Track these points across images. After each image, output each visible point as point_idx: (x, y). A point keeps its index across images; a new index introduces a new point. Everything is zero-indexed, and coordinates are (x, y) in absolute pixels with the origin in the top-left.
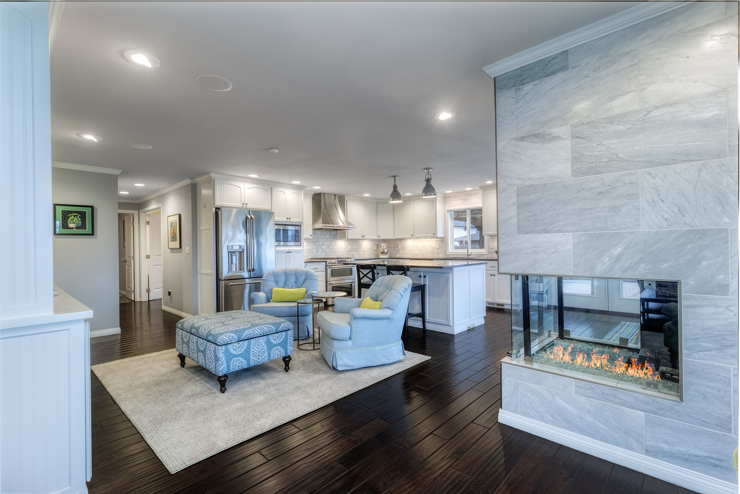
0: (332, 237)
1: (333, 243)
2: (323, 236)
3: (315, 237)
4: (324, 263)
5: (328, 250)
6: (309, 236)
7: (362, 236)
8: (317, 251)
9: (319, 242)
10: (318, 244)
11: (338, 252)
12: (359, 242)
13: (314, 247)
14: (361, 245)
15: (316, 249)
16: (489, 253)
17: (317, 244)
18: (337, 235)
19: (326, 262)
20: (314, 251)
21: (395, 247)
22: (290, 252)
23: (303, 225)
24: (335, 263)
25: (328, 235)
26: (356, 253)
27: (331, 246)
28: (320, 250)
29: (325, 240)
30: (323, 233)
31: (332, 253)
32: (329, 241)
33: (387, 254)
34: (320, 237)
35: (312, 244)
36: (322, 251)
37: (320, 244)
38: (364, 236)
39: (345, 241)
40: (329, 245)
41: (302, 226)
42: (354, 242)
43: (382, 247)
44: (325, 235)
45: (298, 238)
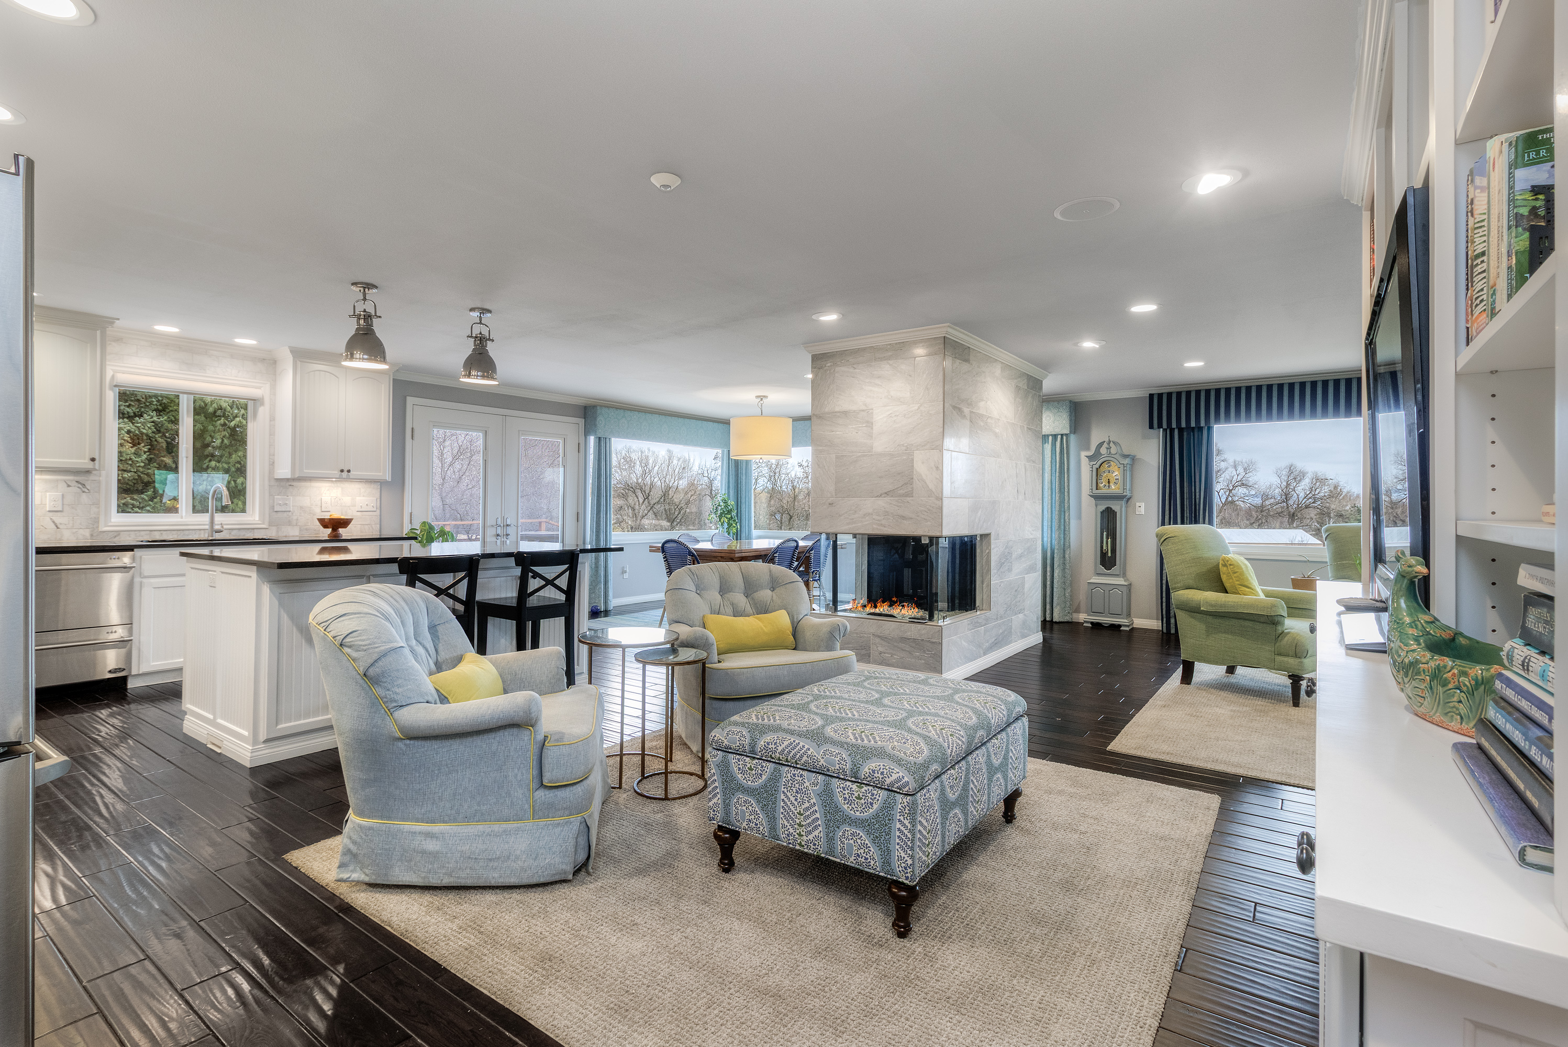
16: (271, 524)
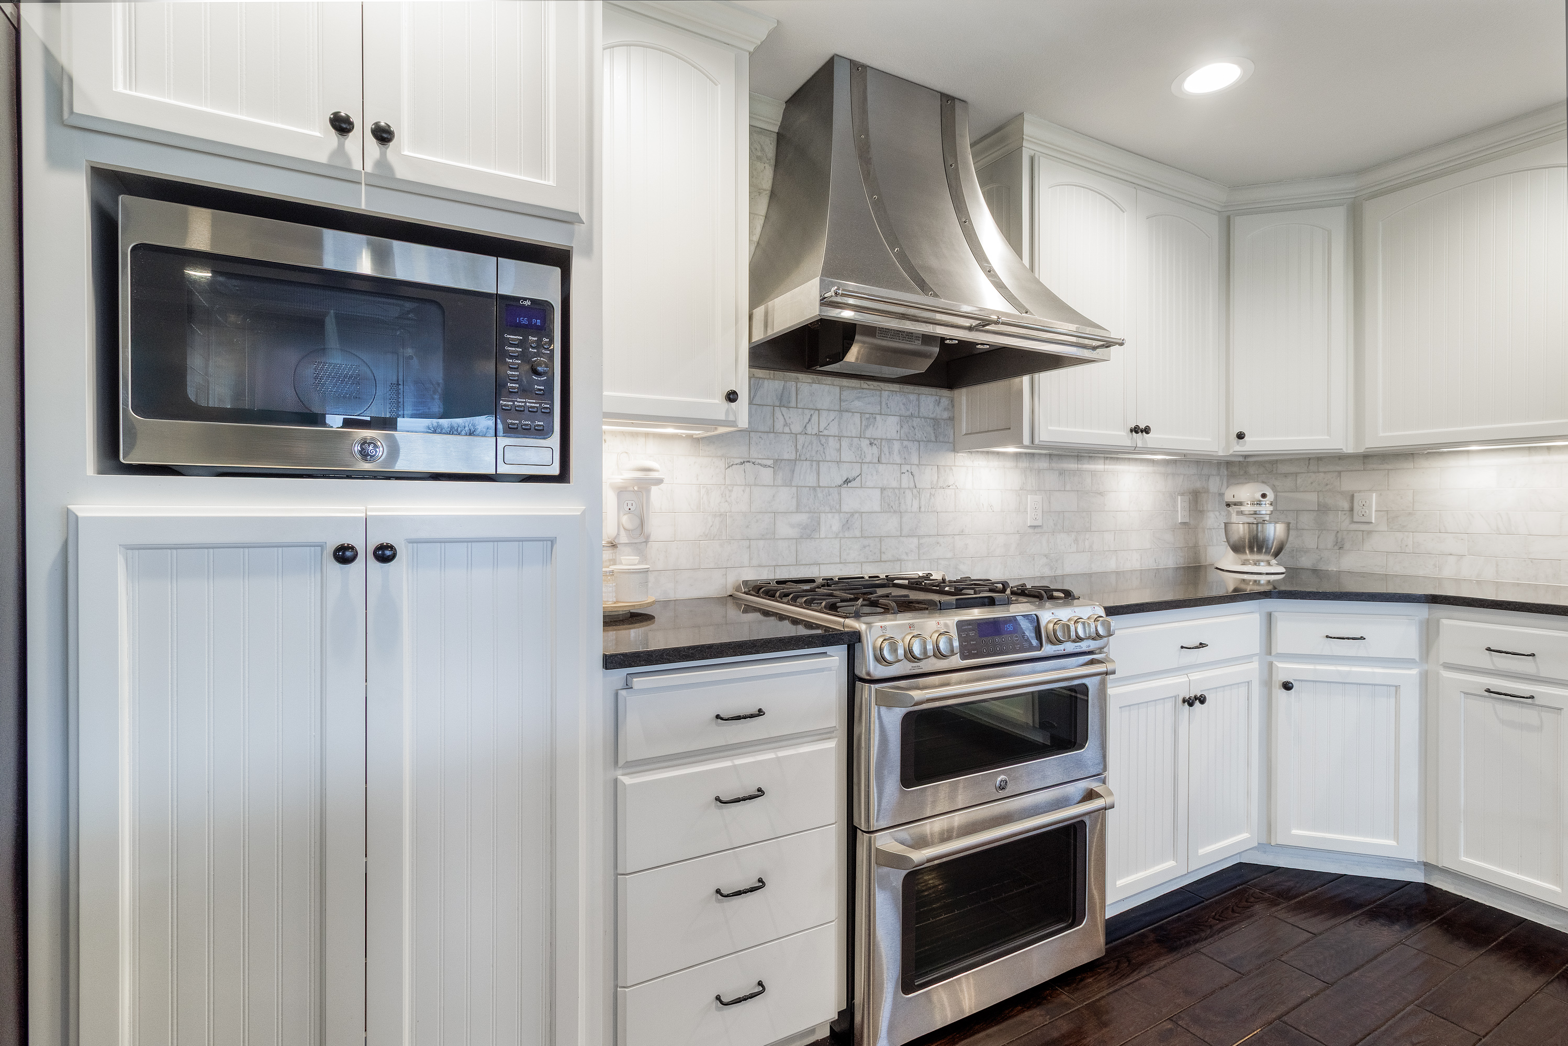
0: (919, 435)
1: (927, 476)
2: (853, 424)
3: (797, 428)
4: (836, 657)
5: (890, 524)
6: (719, 400)
7: (1136, 430)
8: (809, 532)
9: (824, 467)
10: (811, 480)
11: (962, 533)
12: (1093, 473)
13: (785, 498)
14: (1101, 494)
15: (798, 511)
17: (804, 473)
18: (952, 419)
19: (852, 641)
20: (785, 529)
21: (1323, 509)
22: (384, 554)
23: (588, 251)
24: (938, 654)
25: (893, 421)
26: (1076, 540)
27: (909, 495)
28: (831, 523)
29: (871, 453)
30: (857, 404)
31: (919, 546)
32: (898, 460)
33: (1276, 555)
34: (834, 430)
35: (766, 475)
36: (846, 525)
37: (832, 475)
38: (1147, 430)
39: (1009, 464)
40: (894, 484)
41: (578, 265)
42: (1062, 472)
43: (1247, 508)
44: (869, 419)
45: (525, 391)
